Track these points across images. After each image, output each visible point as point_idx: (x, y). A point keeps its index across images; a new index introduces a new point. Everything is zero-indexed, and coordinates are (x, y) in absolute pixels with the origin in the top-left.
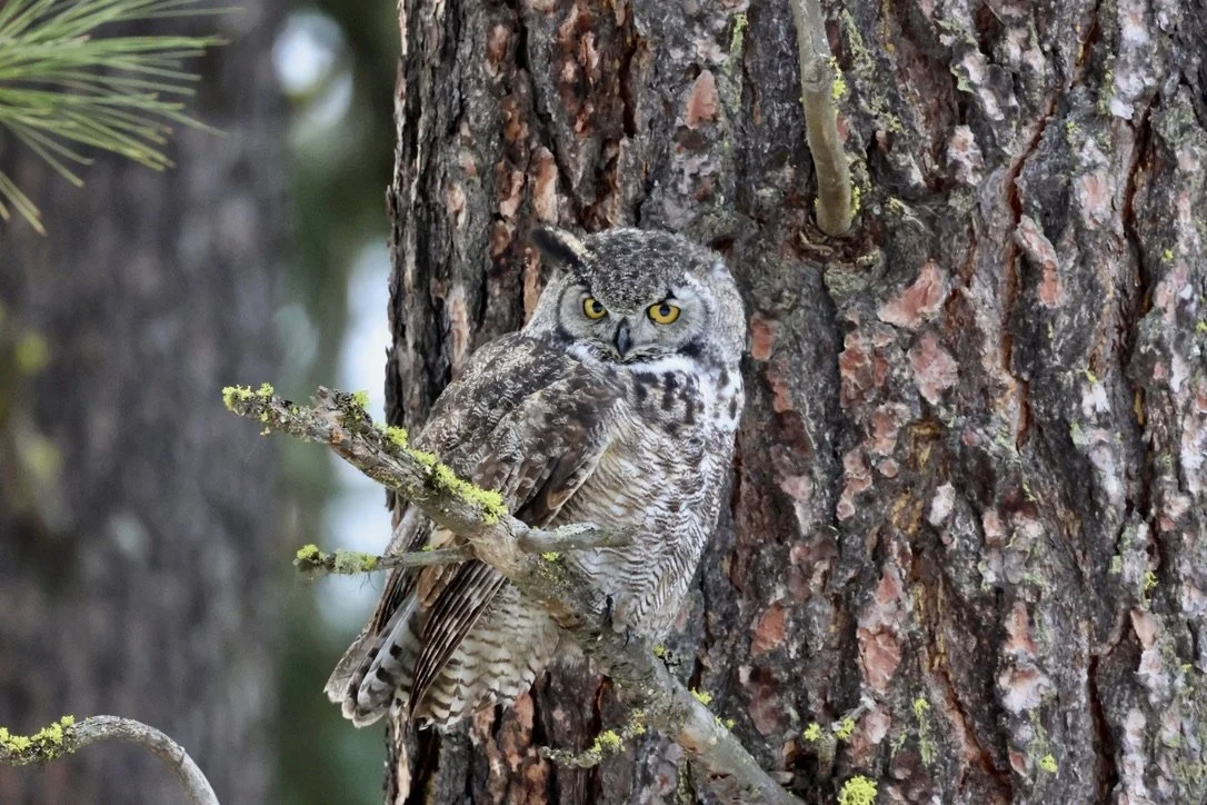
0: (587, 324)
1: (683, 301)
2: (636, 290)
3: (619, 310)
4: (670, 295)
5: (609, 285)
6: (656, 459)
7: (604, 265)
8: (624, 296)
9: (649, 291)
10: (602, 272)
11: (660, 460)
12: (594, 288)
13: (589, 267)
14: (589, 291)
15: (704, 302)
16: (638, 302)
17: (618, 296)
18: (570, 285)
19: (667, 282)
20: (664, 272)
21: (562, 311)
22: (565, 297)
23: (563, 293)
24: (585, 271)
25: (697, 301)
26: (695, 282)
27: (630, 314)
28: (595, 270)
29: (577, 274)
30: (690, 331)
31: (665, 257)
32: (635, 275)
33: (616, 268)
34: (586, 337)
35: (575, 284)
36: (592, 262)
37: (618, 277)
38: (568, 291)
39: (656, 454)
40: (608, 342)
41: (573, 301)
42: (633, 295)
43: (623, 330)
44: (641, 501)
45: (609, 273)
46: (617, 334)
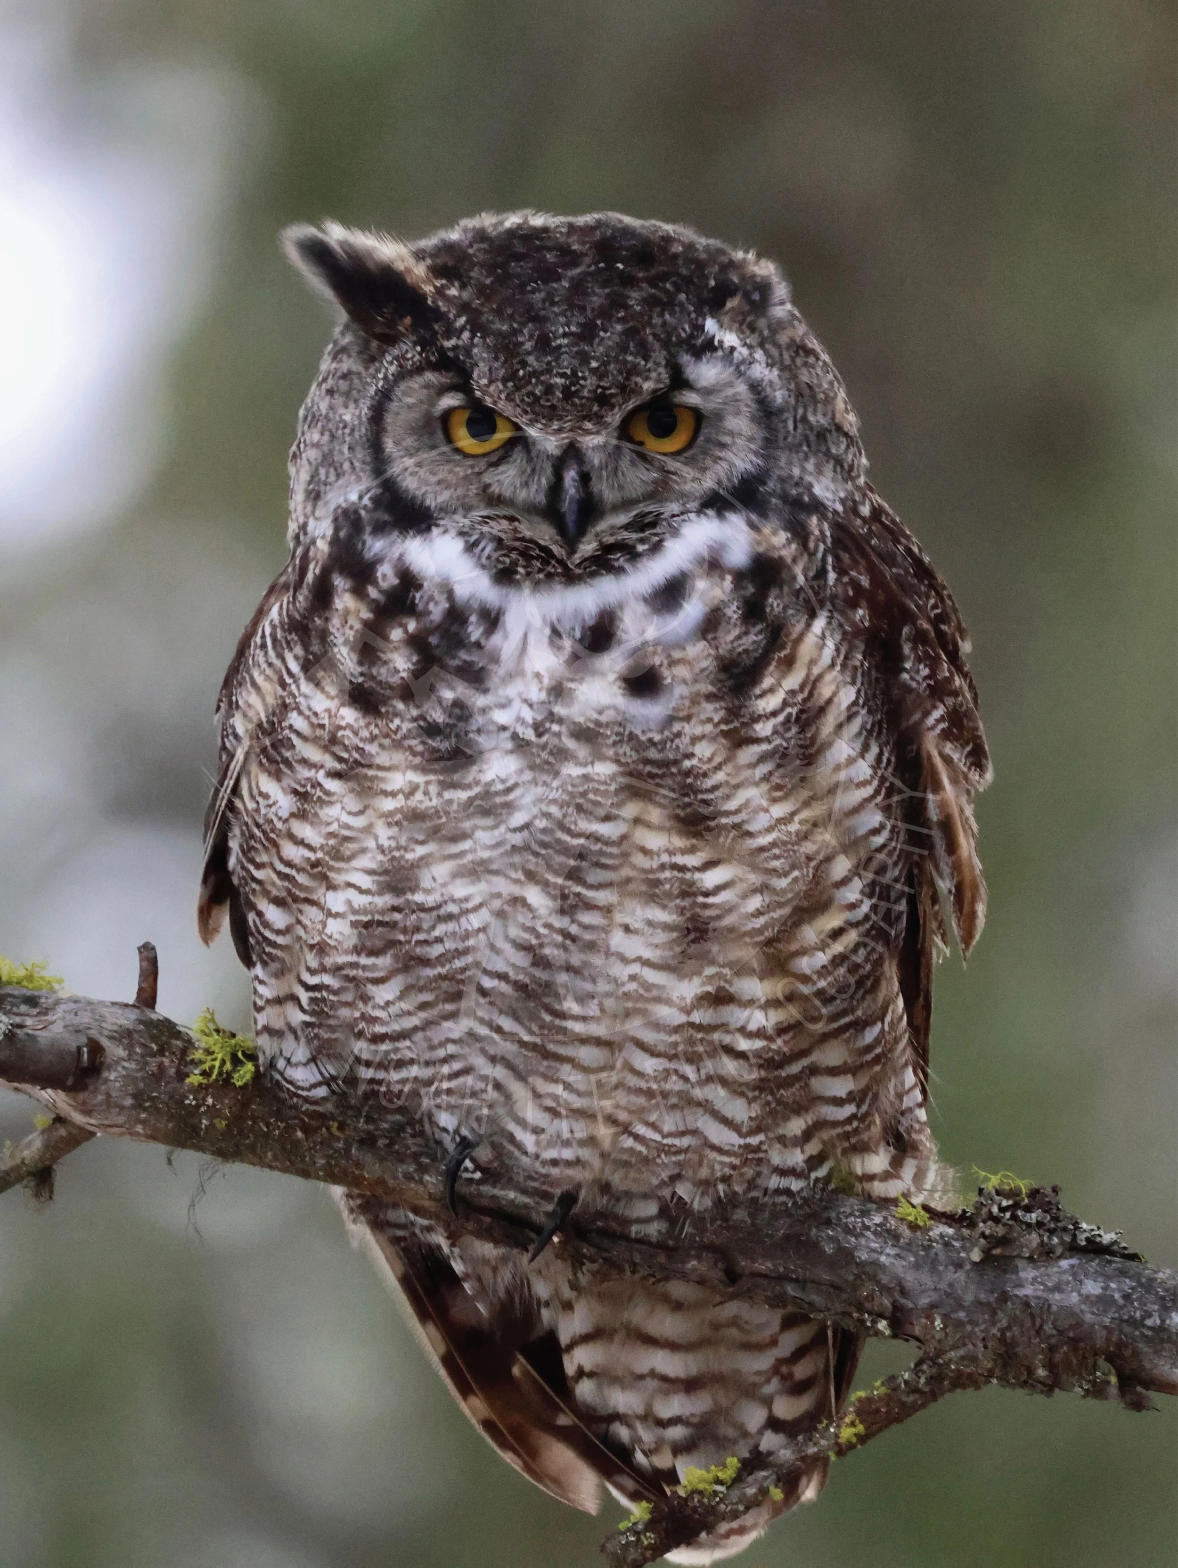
0: (461, 471)
1: (707, 392)
2: (594, 371)
3: (555, 425)
4: (680, 381)
5: (524, 364)
6: (330, 763)
7: (499, 312)
8: (566, 390)
9: (631, 371)
10: (499, 334)
11: (338, 766)
12: (480, 378)
13: (462, 321)
14: (463, 386)
15: (755, 387)
16: (604, 400)
17: (549, 389)
18: (403, 375)
19: (666, 344)
20: (657, 321)
21: (389, 446)
22: (394, 406)
23: (384, 397)
24: (450, 332)
25: (741, 388)
26: (730, 339)
27: (588, 432)
28: (476, 326)
29: (425, 343)
30: (731, 465)
31: (652, 282)
32: (588, 333)
33: (538, 319)
34: (468, 509)
35: (419, 370)
36: (464, 308)
37: (544, 344)
38: (398, 392)
39: (326, 748)
40: (531, 509)
41: (414, 416)
42: (590, 382)
43: (570, 476)
44: (301, 878)
45: (515, 332)
46: (556, 489)
